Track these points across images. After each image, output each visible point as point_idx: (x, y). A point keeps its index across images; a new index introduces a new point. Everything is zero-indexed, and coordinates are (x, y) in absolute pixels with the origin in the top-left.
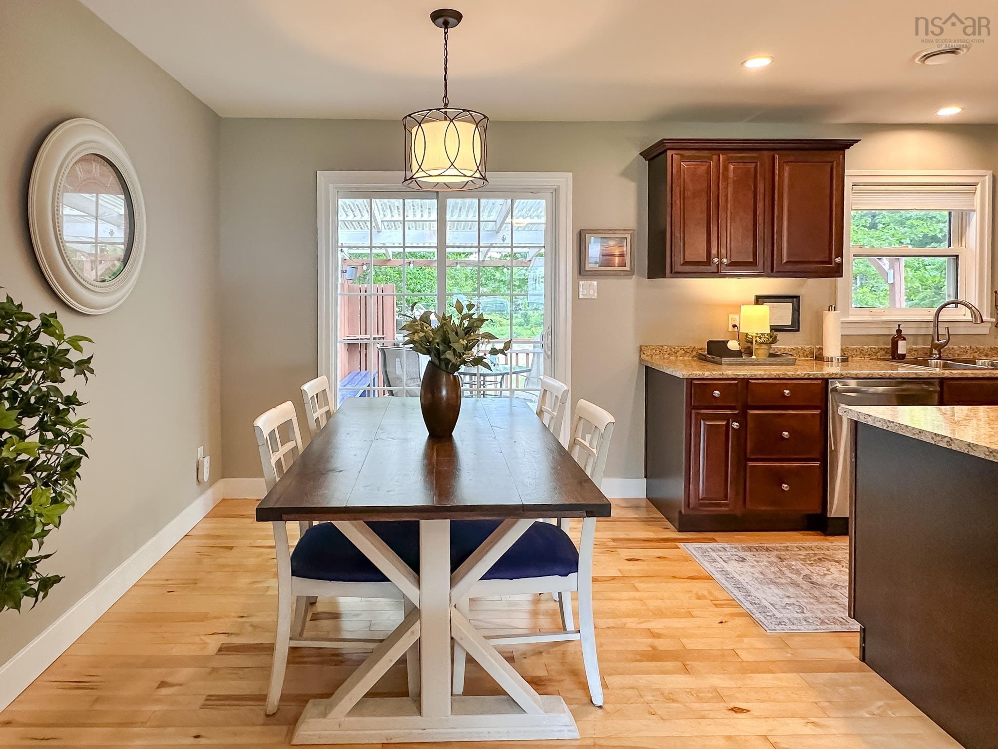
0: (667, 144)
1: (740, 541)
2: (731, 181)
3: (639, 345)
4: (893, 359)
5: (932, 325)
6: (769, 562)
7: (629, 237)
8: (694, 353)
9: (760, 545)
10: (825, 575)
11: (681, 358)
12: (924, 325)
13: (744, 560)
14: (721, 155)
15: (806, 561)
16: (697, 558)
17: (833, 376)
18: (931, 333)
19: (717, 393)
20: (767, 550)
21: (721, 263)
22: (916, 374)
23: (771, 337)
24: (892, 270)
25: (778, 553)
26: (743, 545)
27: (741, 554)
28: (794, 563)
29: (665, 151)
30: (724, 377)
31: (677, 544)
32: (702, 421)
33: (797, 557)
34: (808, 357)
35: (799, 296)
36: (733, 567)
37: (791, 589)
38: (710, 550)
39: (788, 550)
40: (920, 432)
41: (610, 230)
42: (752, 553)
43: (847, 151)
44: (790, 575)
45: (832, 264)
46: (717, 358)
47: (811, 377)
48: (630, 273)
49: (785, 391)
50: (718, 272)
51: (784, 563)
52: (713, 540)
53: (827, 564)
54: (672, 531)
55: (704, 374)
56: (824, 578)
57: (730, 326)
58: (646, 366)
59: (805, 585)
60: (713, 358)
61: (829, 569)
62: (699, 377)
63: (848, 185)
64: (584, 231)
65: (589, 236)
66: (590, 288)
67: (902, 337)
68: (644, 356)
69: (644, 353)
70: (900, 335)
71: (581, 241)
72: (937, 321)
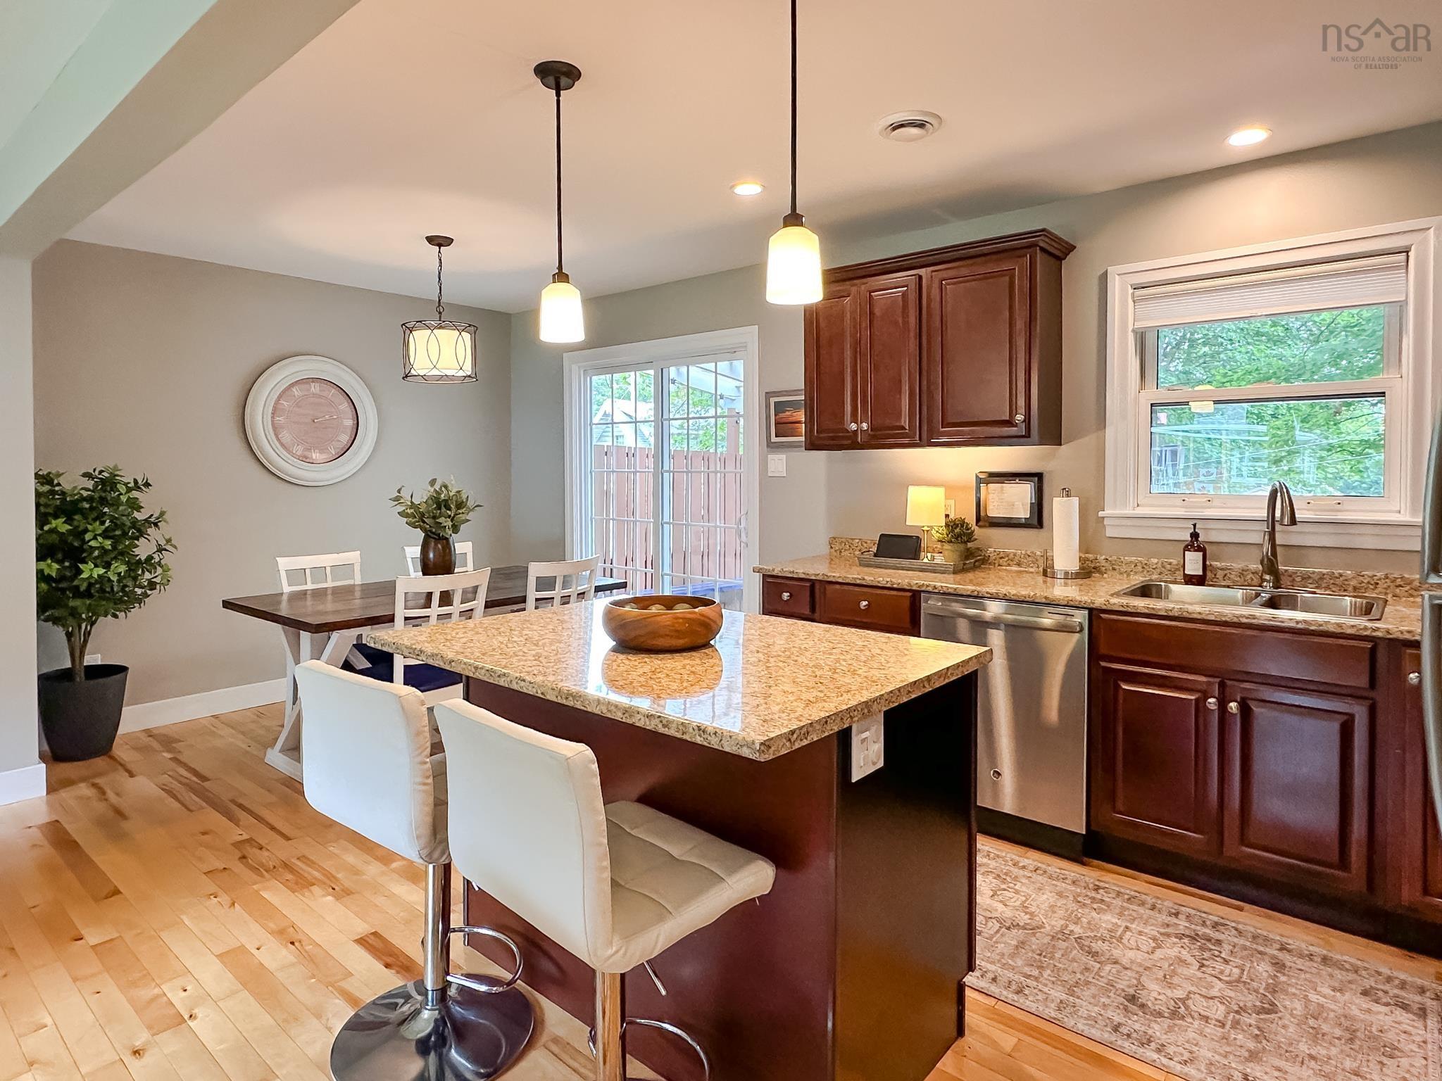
3: (830, 537)
19: (786, 596)
21: (860, 429)
35: (1042, 474)
45: (1014, 425)
49: (861, 602)
50: (857, 442)
63: (1124, 291)
64: (769, 395)
65: (773, 400)
66: (778, 463)
67: (1198, 546)
68: (833, 550)
69: (831, 548)
70: (1194, 543)
71: (768, 406)
72: (1272, 521)
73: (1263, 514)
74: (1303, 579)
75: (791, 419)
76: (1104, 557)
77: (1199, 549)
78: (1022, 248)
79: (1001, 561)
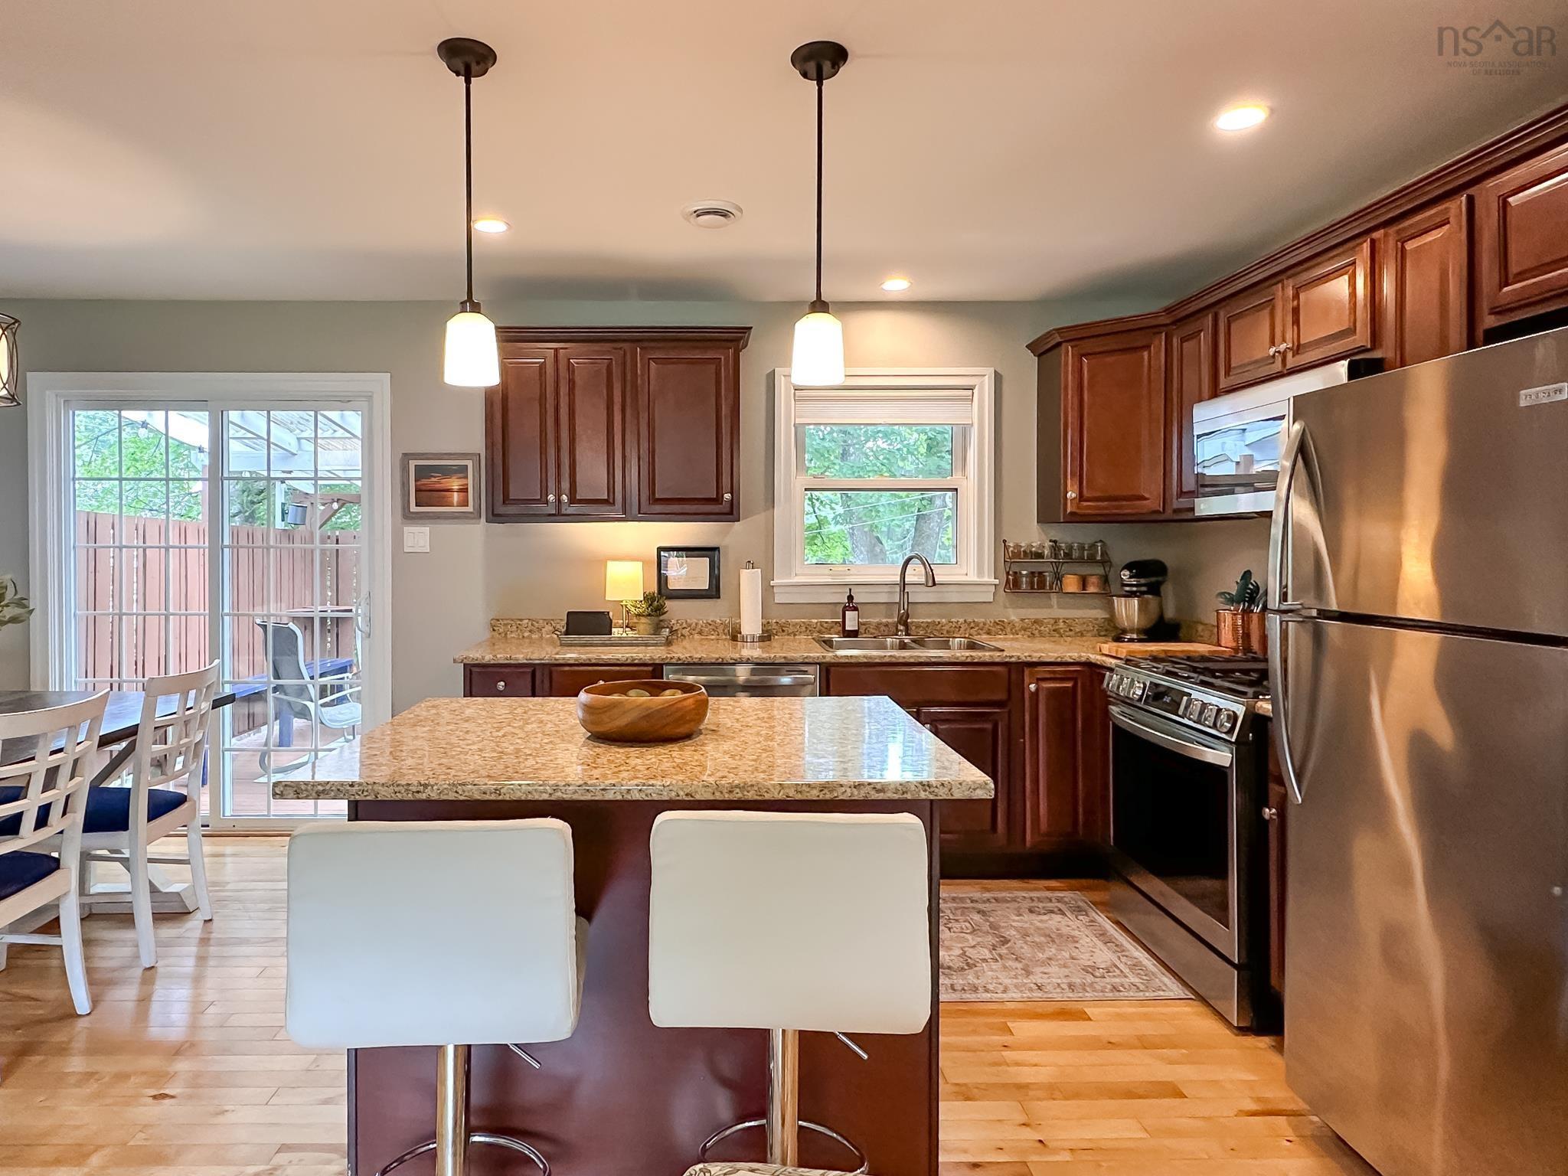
3: (489, 618)
7: (471, 464)
12: (886, 589)
14: (559, 350)
17: (667, 661)
18: (898, 601)
19: (502, 685)
21: (560, 501)
30: (512, 662)
35: (719, 548)
41: (443, 455)
47: (636, 661)
48: (474, 516)
50: (558, 514)
63: (787, 390)
64: (407, 457)
65: (413, 464)
66: (418, 537)
67: (853, 606)
68: (495, 633)
69: (494, 630)
70: (851, 605)
71: (405, 469)
72: (903, 584)
73: (898, 579)
74: (916, 627)
75: (438, 486)
76: (775, 621)
77: (855, 609)
78: (724, 340)
79: (684, 630)
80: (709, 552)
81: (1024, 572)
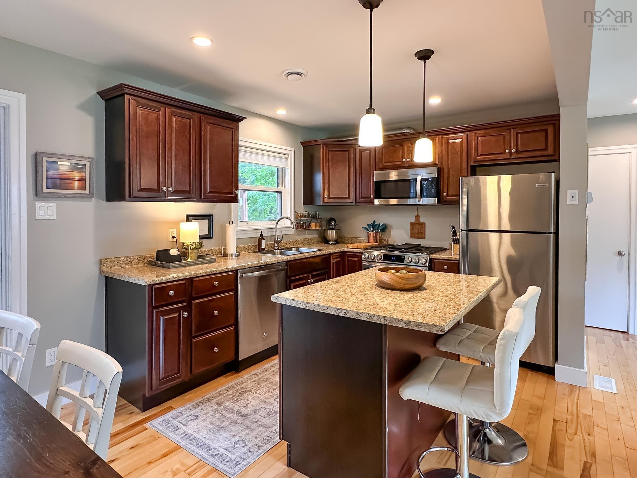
0: (125, 89)
1: (190, 400)
2: (174, 130)
3: (99, 259)
4: (259, 251)
5: (274, 230)
6: (212, 411)
7: (88, 164)
8: (146, 260)
9: (203, 398)
10: (247, 404)
11: (135, 266)
12: (270, 230)
13: (197, 417)
14: (167, 109)
15: (234, 399)
16: (163, 432)
17: (240, 268)
18: (274, 235)
19: (172, 293)
20: (209, 400)
21: (168, 190)
22: (277, 260)
23: (199, 244)
24: (242, 198)
25: (216, 399)
26: (193, 404)
27: (193, 412)
28: (227, 404)
29: (123, 95)
30: (177, 279)
31: (145, 425)
32: (161, 317)
33: (227, 398)
34: (218, 255)
35: (212, 215)
36: (191, 428)
37: (233, 428)
38: (171, 419)
39: (221, 394)
40: (327, 308)
41: (69, 156)
42: (200, 408)
43: (239, 123)
44: (228, 416)
45: (233, 195)
46: (166, 264)
47: (229, 270)
48: (90, 196)
49: (215, 282)
50: (166, 198)
51: (222, 407)
52: (171, 408)
53: (245, 395)
54: (138, 414)
55: (162, 280)
56: (248, 408)
57: (171, 237)
58: (105, 276)
59: (240, 420)
60: (162, 264)
61: (248, 399)
62: (158, 282)
64: (41, 155)
65: (45, 160)
66: (48, 209)
69: (103, 266)
70: (262, 238)
71: (38, 163)
72: (276, 228)
78: (234, 121)
80: (209, 217)
81: (302, 223)
